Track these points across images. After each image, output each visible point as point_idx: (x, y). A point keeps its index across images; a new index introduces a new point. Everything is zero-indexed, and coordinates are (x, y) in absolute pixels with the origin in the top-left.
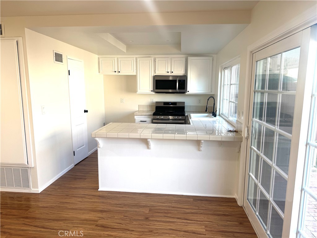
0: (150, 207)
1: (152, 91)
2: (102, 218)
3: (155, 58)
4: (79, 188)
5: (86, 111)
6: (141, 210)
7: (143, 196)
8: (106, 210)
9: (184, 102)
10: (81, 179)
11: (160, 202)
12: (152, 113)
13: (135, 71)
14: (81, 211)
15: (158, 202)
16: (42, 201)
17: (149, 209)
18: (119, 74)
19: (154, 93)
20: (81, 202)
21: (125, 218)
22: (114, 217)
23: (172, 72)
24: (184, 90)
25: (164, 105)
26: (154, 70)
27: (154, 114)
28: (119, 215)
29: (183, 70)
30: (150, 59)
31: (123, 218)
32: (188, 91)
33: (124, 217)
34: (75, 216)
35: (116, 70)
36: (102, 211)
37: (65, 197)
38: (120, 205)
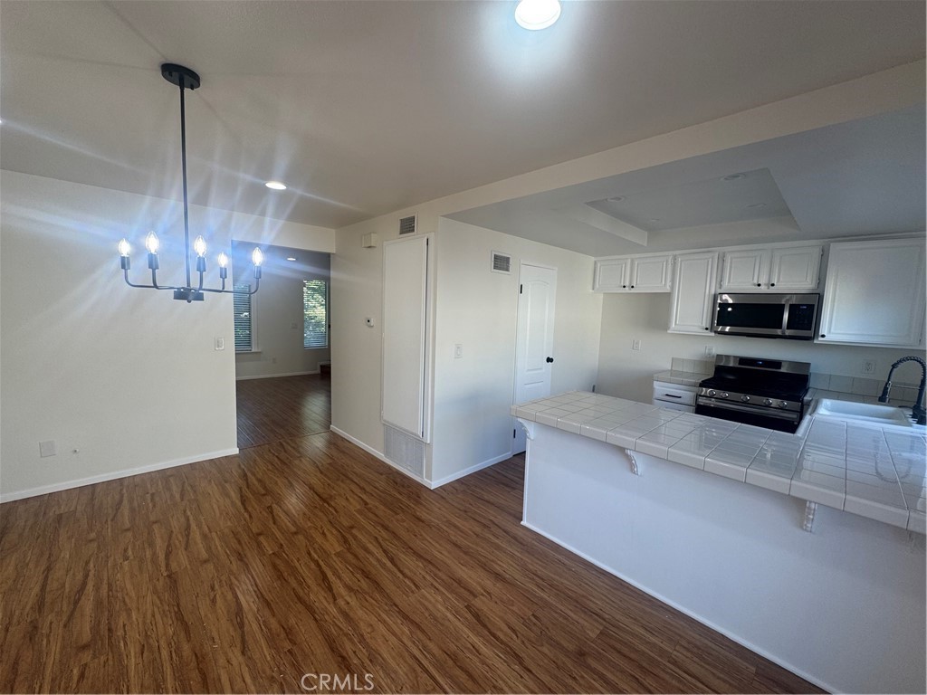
0: (608, 625)
1: (707, 329)
2: (489, 593)
3: (724, 253)
4: (493, 504)
5: (549, 360)
6: (581, 621)
7: (606, 581)
8: (508, 576)
9: (809, 364)
10: (507, 486)
11: (644, 622)
12: (700, 381)
13: (669, 284)
14: (464, 556)
15: (635, 619)
16: (425, 506)
17: (601, 628)
18: (633, 291)
19: (713, 334)
20: (477, 535)
21: (531, 621)
22: (513, 605)
23: (773, 285)
24: (809, 331)
25: (740, 364)
26: (719, 280)
27: (704, 384)
28: (524, 605)
29: (808, 280)
30: (710, 255)
31: (529, 619)
32: (823, 336)
33: (532, 618)
34: (449, 562)
35: (627, 284)
36: (498, 577)
37: (461, 513)
38: (542, 579)
